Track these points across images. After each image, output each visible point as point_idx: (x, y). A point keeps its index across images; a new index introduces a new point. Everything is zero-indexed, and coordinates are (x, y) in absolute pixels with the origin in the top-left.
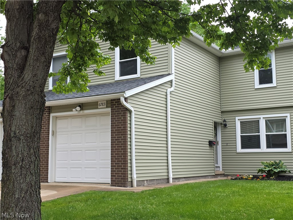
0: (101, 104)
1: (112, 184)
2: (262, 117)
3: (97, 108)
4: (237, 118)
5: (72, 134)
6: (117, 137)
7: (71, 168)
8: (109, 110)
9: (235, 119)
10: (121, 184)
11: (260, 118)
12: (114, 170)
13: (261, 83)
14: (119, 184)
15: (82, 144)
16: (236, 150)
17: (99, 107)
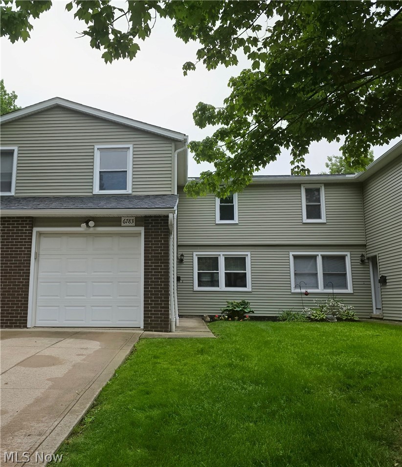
0: (126, 221)
1: (146, 328)
2: (221, 253)
3: (120, 226)
4: (195, 253)
5: (68, 259)
6: (155, 266)
7: (65, 306)
8: (142, 230)
9: (193, 254)
10: (161, 328)
11: (220, 255)
12: (150, 309)
13: (221, 218)
14: (157, 327)
15: (86, 273)
16: (193, 288)
17: (123, 224)
